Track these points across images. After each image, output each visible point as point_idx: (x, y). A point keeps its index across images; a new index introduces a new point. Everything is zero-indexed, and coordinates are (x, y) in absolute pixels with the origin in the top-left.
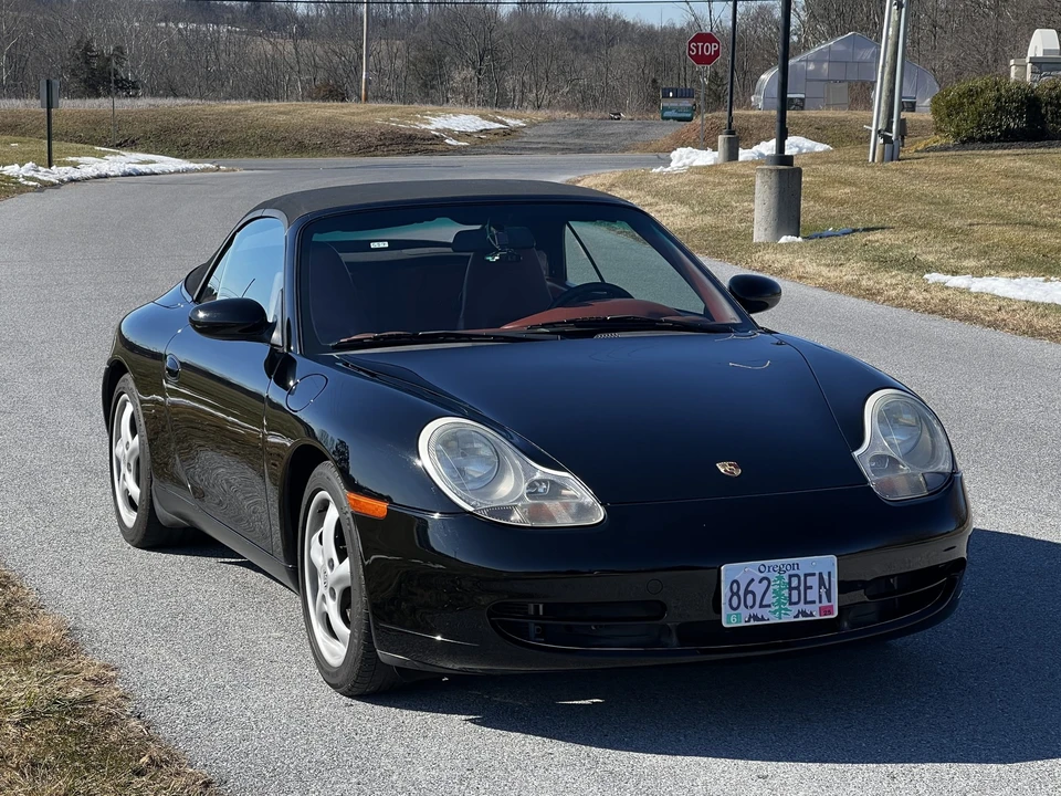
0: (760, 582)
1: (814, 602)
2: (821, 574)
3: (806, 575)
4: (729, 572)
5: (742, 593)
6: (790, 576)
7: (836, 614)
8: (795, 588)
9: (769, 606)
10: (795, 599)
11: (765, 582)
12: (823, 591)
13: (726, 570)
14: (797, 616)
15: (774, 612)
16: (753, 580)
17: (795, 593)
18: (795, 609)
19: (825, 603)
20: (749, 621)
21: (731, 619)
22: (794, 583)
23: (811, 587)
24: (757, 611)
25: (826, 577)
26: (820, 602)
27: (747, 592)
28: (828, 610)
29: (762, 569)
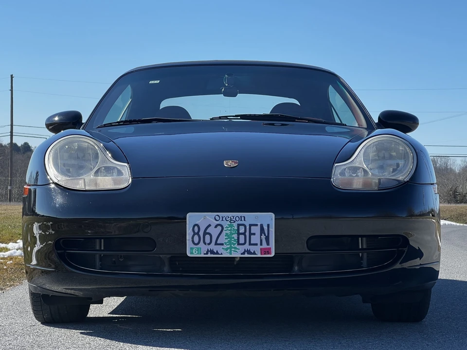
0: (216, 227)
1: (256, 244)
2: (262, 226)
3: (250, 225)
4: (193, 218)
5: (201, 233)
6: (239, 225)
7: (273, 254)
8: (242, 234)
9: (222, 244)
10: (242, 240)
11: (219, 228)
12: (263, 237)
13: (190, 217)
14: (243, 253)
15: (226, 249)
16: (210, 225)
17: (242, 237)
18: (242, 249)
19: (265, 246)
20: (207, 253)
21: (194, 251)
22: (242, 230)
23: (254, 234)
24: (212, 247)
25: (265, 228)
26: (261, 244)
27: (205, 233)
28: (268, 251)
29: (217, 218)
